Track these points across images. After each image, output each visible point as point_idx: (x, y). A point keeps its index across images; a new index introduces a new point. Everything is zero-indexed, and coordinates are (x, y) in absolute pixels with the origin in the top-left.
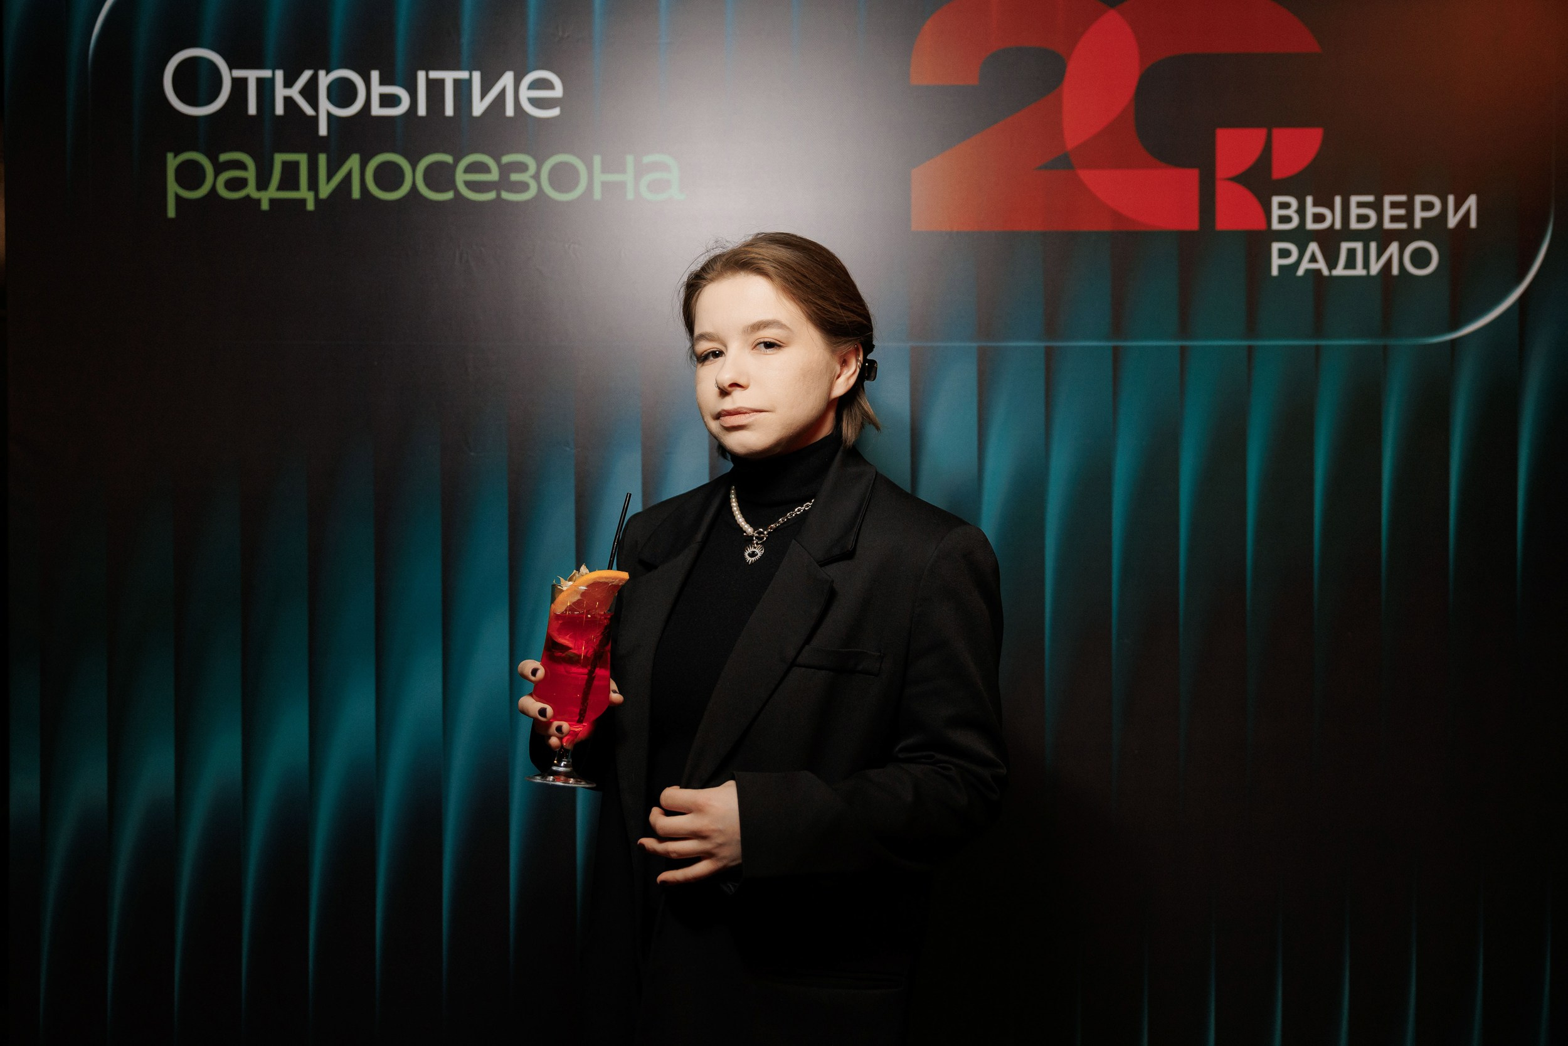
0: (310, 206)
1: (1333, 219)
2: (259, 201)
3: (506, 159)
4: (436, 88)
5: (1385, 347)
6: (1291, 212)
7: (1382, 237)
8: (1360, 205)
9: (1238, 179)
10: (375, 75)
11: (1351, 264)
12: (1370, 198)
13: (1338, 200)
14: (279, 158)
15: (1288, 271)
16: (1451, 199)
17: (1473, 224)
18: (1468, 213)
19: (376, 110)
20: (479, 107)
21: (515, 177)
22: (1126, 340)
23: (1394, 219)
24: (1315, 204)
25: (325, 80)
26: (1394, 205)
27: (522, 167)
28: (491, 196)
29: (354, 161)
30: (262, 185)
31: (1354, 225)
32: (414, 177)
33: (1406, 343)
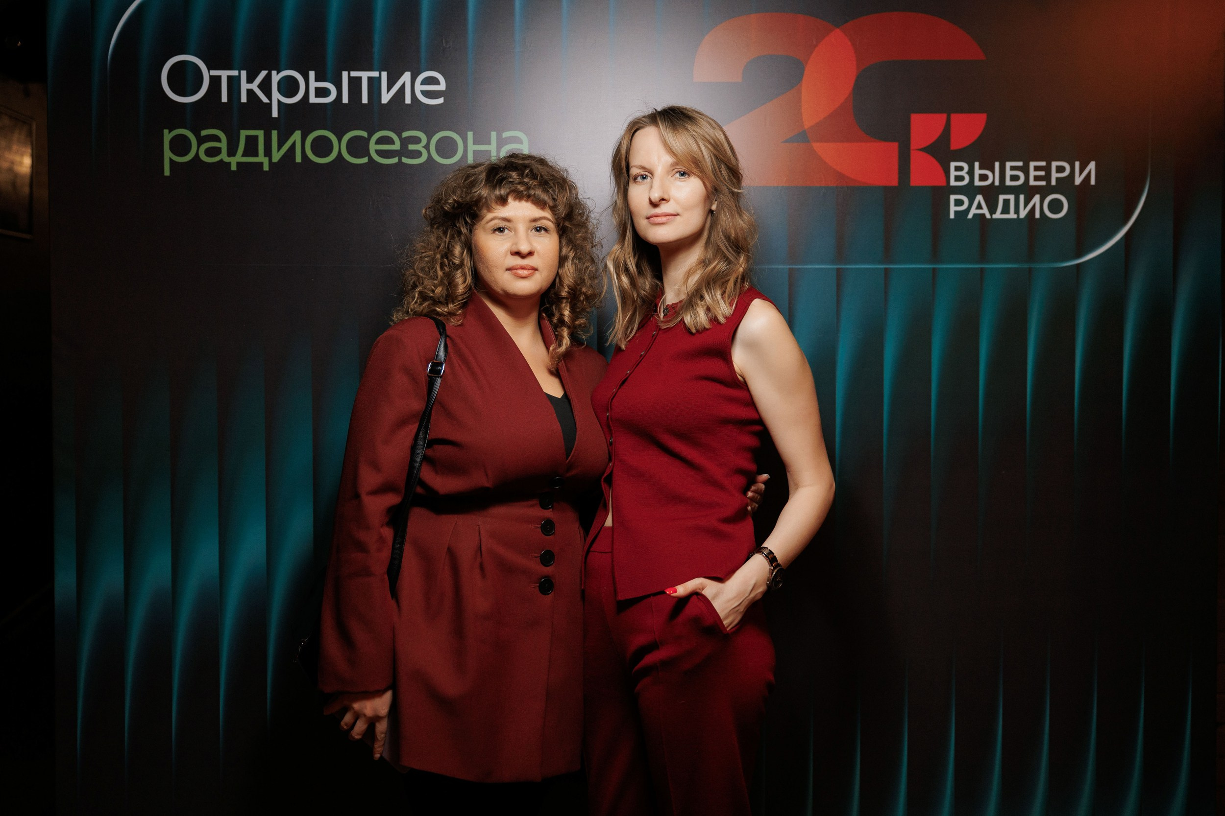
0: (266, 168)
1: (993, 178)
2: (229, 164)
3: (405, 134)
4: (355, 83)
5: (1030, 270)
6: (963, 173)
8: (1013, 168)
9: (926, 150)
10: (312, 74)
11: (1006, 210)
12: (1020, 164)
13: (997, 164)
14: (244, 133)
15: (961, 215)
16: (1077, 164)
17: (1093, 182)
18: (1089, 174)
19: (313, 99)
20: (386, 98)
21: (411, 147)
22: (846, 264)
23: (1037, 178)
24: (980, 168)
25: (276, 77)
26: (1037, 168)
27: (417, 140)
28: (395, 160)
29: (297, 136)
30: (232, 152)
31: (1008, 183)
32: (340, 147)
33: (1044, 266)
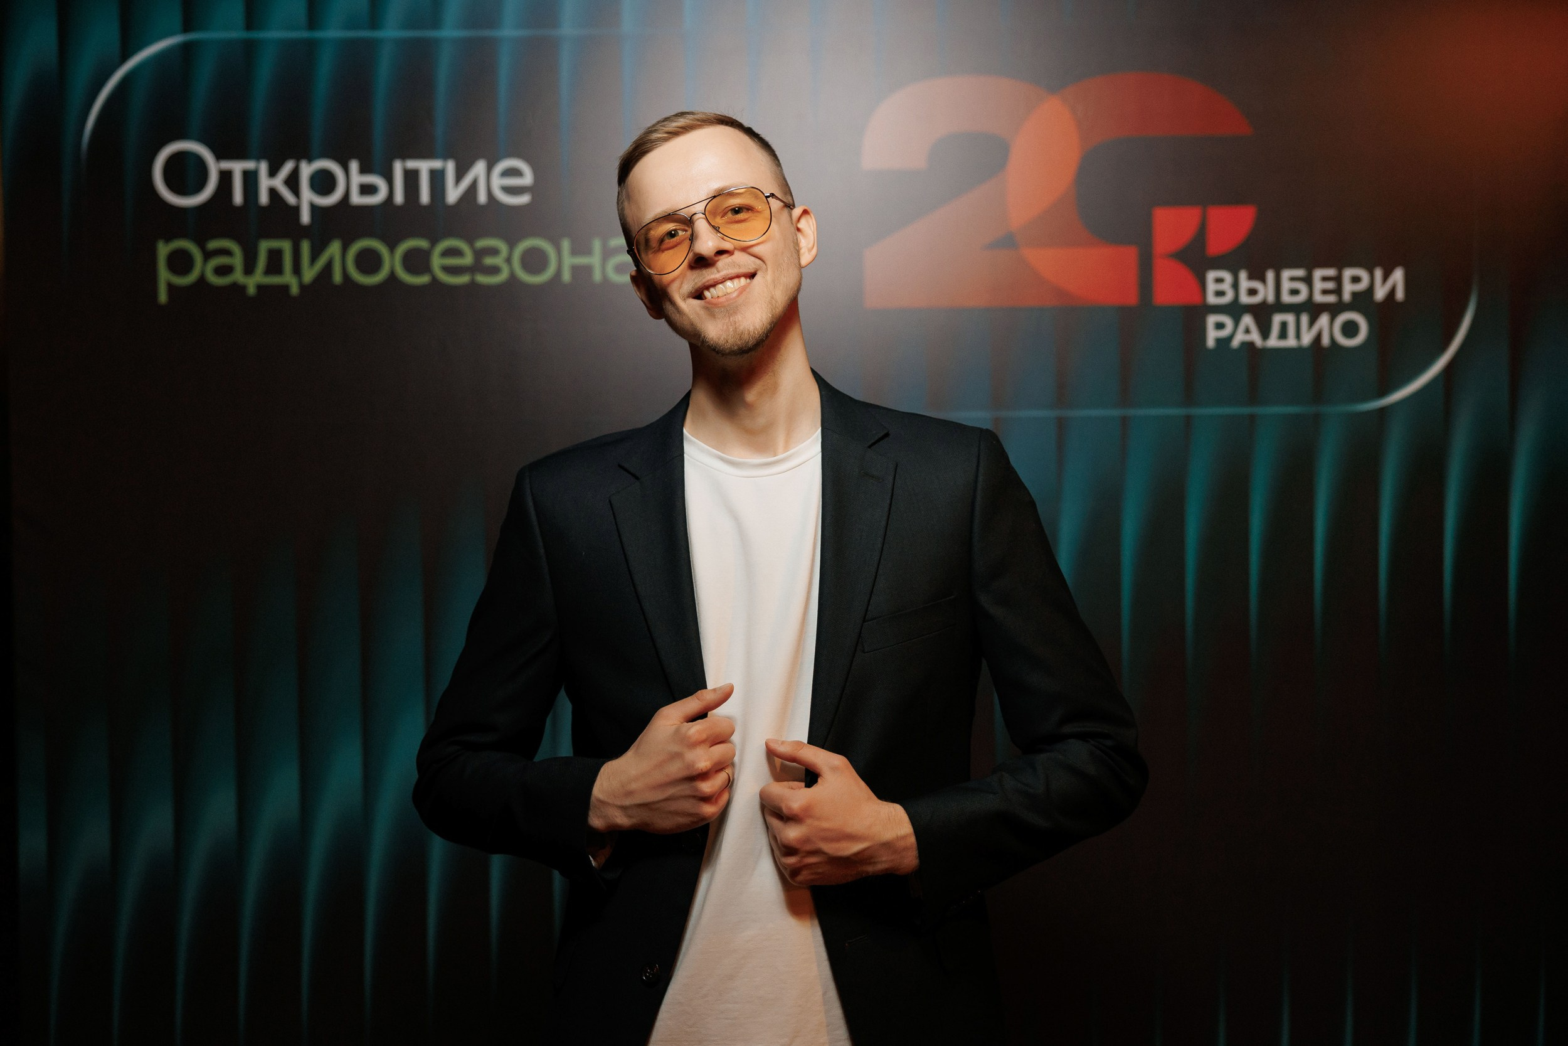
0: (295, 290)
1: (1266, 293)
2: (245, 286)
3: (481, 243)
4: (411, 177)
5: (1317, 415)
6: (1226, 286)
7: (1313, 310)
8: (1293, 279)
9: (1175, 256)
10: (354, 166)
11: (1283, 335)
12: (1301, 273)
14: (264, 246)
15: (1223, 343)
16: (1378, 272)
17: (1400, 295)
18: (1395, 285)
19: (356, 199)
20: (453, 195)
21: (489, 261)
22: (1070, 409)
23: (1325, 292)
24: (1249, 279)
26: (1325, 279)
27: (494, 252)
28: (463, 279)
29: (335, 248)
30: (249, 270)
31: (1286, 298)
32: (392, 262)
33: (1338, 410)
